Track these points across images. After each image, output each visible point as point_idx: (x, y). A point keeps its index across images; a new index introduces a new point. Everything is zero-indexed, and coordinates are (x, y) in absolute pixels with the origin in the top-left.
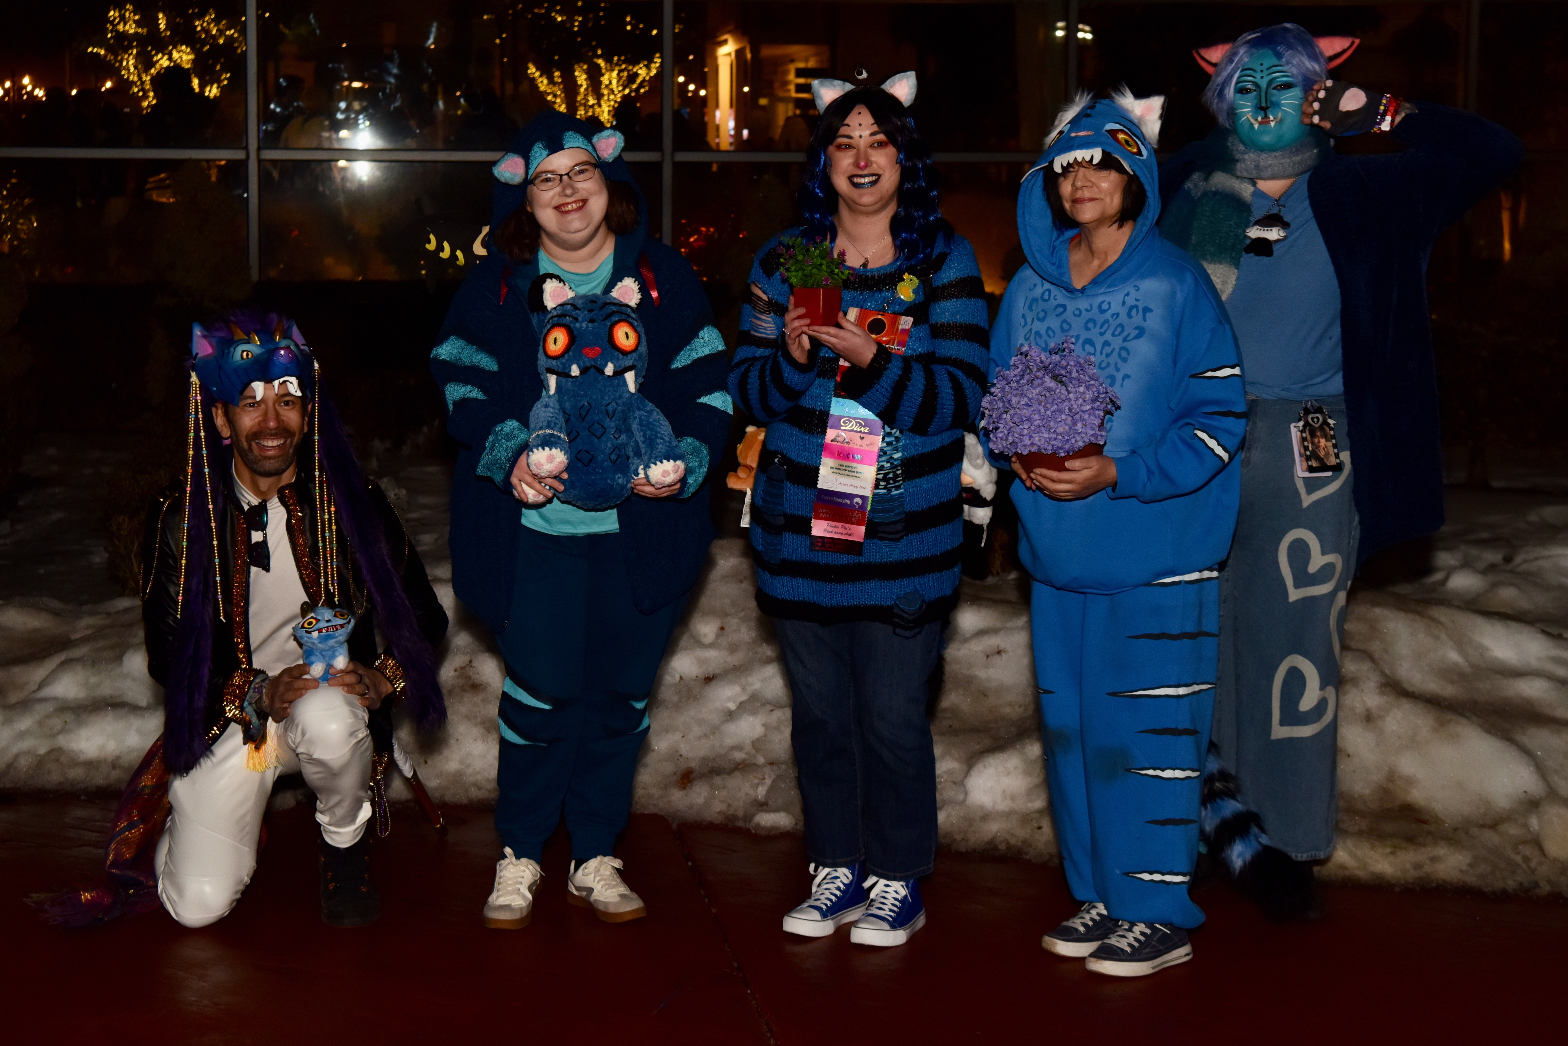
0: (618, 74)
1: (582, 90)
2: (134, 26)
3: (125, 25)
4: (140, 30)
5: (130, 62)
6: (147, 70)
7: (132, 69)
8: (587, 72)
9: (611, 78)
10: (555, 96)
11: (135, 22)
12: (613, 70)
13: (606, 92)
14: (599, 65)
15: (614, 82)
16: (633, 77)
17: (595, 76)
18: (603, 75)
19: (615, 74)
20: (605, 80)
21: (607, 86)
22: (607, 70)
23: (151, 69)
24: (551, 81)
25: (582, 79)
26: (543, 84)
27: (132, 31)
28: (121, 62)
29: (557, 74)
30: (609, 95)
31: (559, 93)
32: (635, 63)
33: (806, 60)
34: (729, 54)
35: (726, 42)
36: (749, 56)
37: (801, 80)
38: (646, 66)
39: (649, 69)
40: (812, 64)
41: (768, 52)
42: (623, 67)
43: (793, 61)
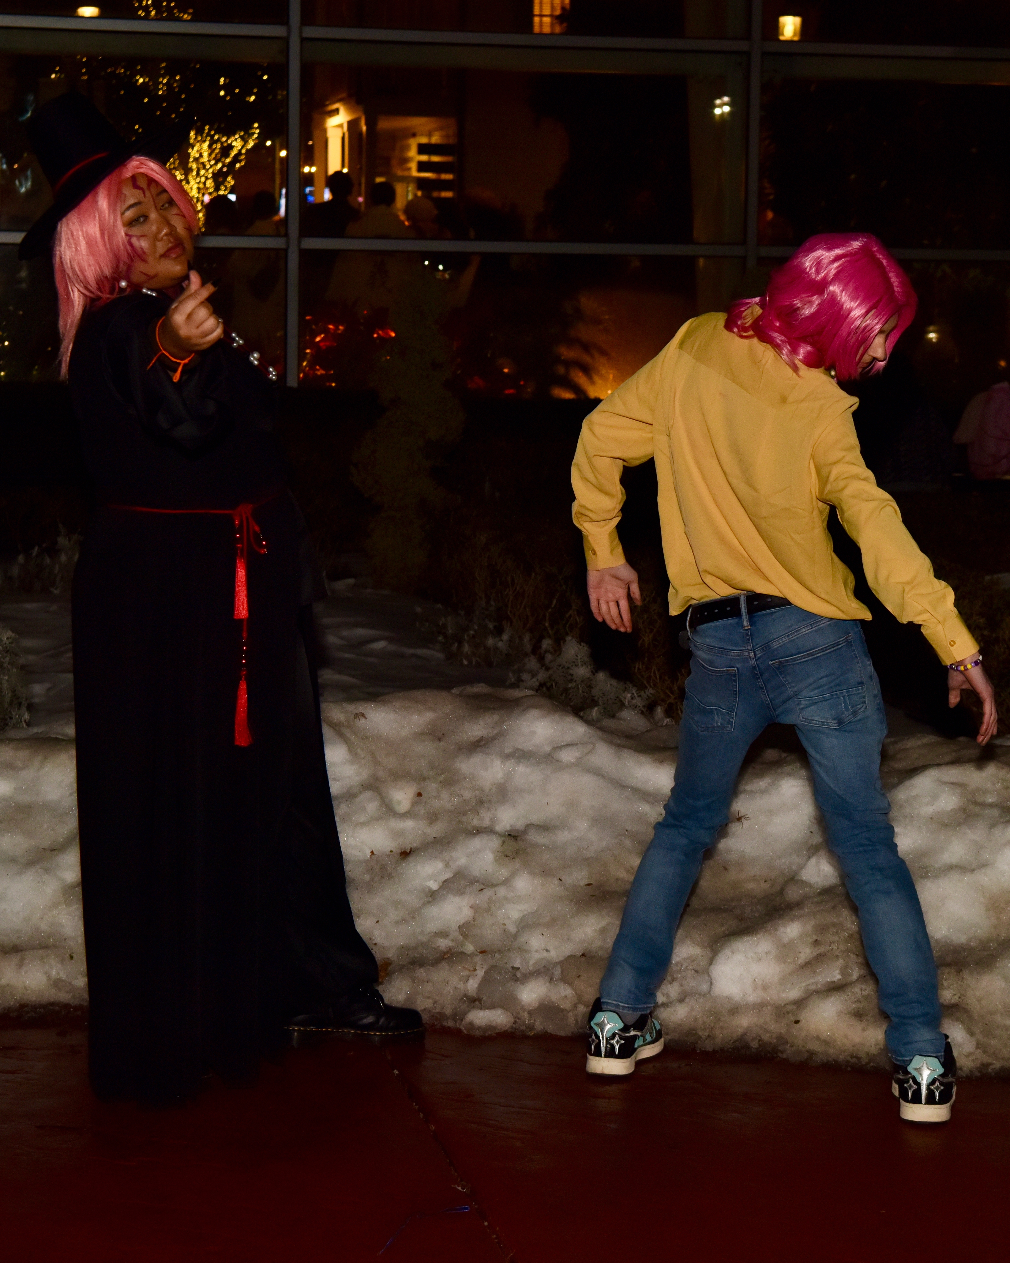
9: (201, 150)
14: (187, 136)
16: (226, 149)
20: (194, 152)
22: (197, 141)
30: (199, 170)
32: (229, 133)
33: (430, 135)
34: (341, 126)
35: (337, 111)
36: (364, 128)
37: (424, 158)
38: (242, 138)
39: (245, 141)
40: (436, 139)
41: (385, 124)
42: (216, 137)
43: (414, 135)
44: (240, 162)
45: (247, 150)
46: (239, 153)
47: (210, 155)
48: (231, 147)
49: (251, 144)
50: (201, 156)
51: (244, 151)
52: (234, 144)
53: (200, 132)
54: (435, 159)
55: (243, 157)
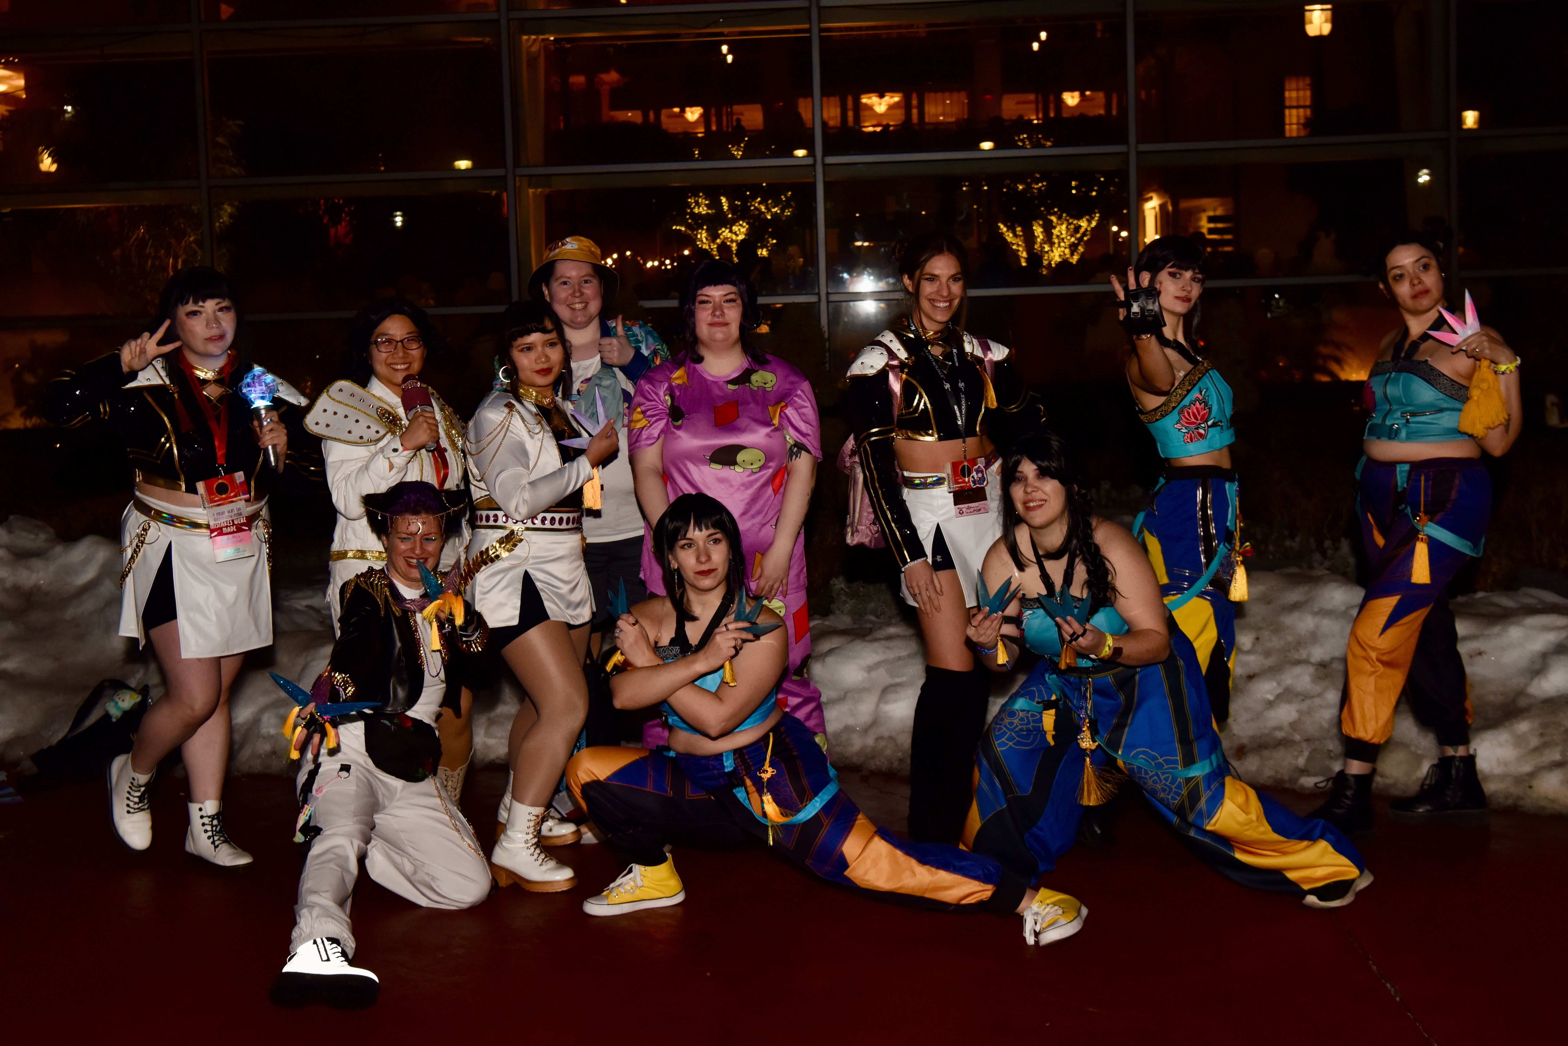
0: (1067, 227)
1: (1039, 240)
2: (705, 209)
3: (699, 208)
4: (710, 211)
5: (703, 235)
6: (714, 241)
7: (704, 240)
8: (1043, 226)
9: (1061, 229)
10: (1018, 245)
11: (706, 205)
12: (1062, 224)
13: (1056, 241)
14: (1052, 221)
15: (1064, 232)
16: (1077, 228)
17: (1048, 228)
18: (1055, 228)
19: (1064, 227)
20: (1055, 232)
21: (1058, 236)
22: (1058, 224)
23: (716, 239)
24: (1015, 235)
25: (1038, 230)
26: (1009, 237)
27: (704, 212)
28: (696, 235)
29: (1019, 229)
30: (1059, 243)
31: (1020, 243)
32: (1080, 218)
33: (1215, 210)
34: (1154, 208)
35: (1151, 198)
36: (1170, 208)
37: (1212, 225)
38: (1088, 220)
39: (1089, 222)
40: (1219, 212)
41: (1185, 204)
42: (1070, 221)
43: (1205, 211)
44: (1086, 236)
45: (1092, 229)
46: (1086, 230)
47: (1067, 232)
48: (1080, 227)
49: (1094, 224)
50: (1062, 234)
51: (1089, 229)
52: (1082, 224)
53: (1060, 218)
54: (1220, 225)
55: (1088, 233)
